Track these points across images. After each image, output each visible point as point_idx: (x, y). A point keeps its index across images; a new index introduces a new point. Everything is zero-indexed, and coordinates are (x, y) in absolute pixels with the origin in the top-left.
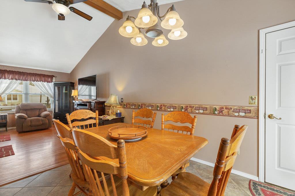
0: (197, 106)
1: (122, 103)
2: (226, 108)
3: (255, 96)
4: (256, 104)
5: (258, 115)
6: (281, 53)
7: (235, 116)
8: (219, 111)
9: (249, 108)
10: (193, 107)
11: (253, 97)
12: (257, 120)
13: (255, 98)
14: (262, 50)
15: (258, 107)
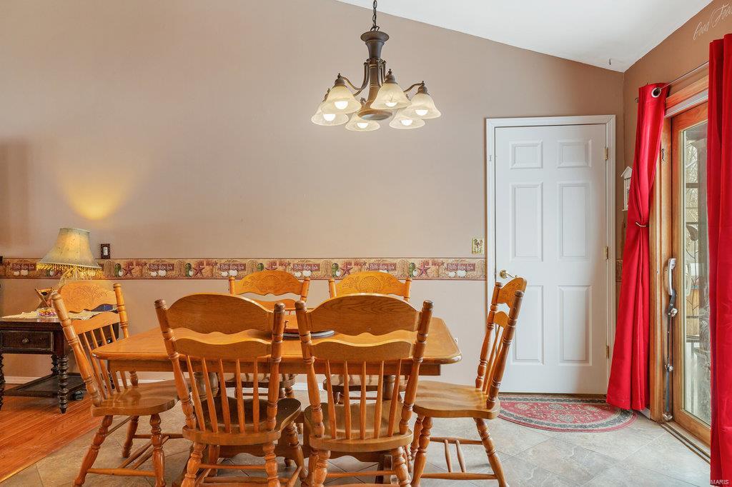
0: (372, 261)
1: (105, 261)
2: (434, 264)
3: (481, 238)
4: (483, 252)
5: (486, 273)
6: (514, 166)
7: (450, 279)
8: (421, 270)
9: (472, 261)
10: (365, 264)
11: (479, 241)
12: (484, 282)
13: (480, 243)
14: (491, 156)
15: (486, 258)
